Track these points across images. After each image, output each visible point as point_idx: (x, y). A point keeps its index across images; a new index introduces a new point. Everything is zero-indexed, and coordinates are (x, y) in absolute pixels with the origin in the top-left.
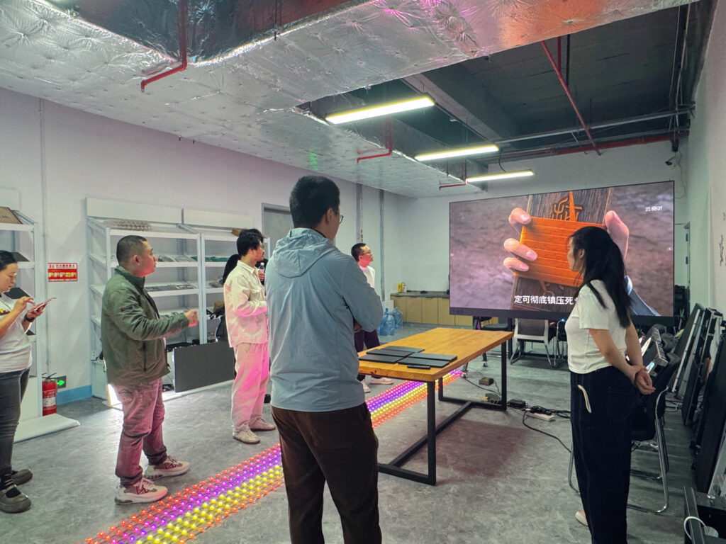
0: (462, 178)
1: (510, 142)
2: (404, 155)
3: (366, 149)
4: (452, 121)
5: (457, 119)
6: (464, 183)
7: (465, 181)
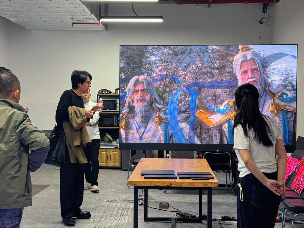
6: (98, 22)
7: (100, 20)
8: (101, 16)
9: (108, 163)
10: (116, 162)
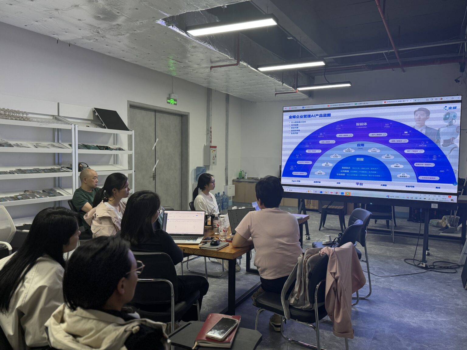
0: (293, 87)
1: (333, 59)
2: (249, 66)
3: (218, 59)
4: (289, 38)
5: (293, 37)
6: (295, 91)
7: (296, 89)
8: (298, 85)
9: (308, 206)
10: (315, 205)
